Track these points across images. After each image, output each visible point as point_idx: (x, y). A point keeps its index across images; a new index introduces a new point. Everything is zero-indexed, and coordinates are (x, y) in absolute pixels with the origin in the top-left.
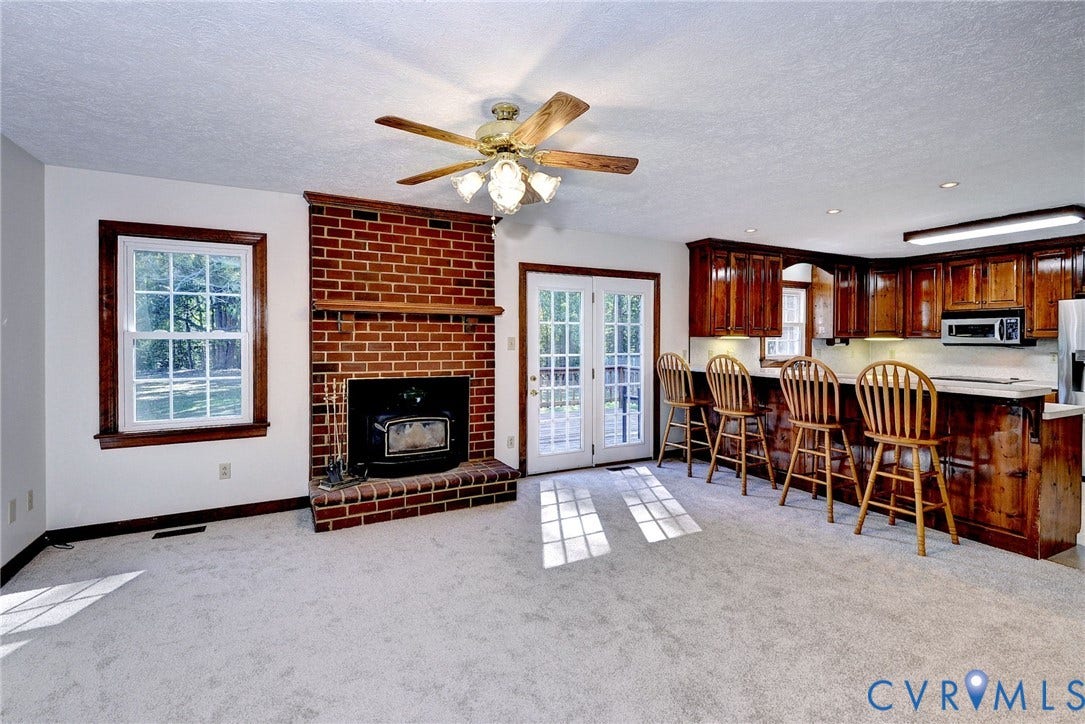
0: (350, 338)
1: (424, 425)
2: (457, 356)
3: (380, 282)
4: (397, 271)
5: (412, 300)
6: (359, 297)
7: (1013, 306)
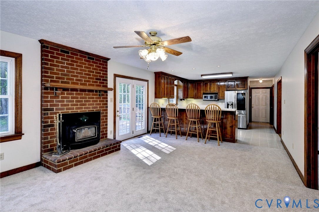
0: (59, 98)
1: (89, 129)
2: (96, 104)
3: (70, 77)
4: (76, 74)
5: (81, 84)
6: (62, 82)
7: (216, 92)
